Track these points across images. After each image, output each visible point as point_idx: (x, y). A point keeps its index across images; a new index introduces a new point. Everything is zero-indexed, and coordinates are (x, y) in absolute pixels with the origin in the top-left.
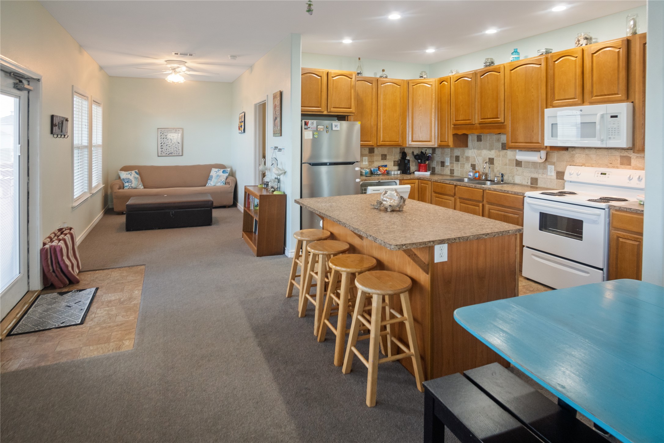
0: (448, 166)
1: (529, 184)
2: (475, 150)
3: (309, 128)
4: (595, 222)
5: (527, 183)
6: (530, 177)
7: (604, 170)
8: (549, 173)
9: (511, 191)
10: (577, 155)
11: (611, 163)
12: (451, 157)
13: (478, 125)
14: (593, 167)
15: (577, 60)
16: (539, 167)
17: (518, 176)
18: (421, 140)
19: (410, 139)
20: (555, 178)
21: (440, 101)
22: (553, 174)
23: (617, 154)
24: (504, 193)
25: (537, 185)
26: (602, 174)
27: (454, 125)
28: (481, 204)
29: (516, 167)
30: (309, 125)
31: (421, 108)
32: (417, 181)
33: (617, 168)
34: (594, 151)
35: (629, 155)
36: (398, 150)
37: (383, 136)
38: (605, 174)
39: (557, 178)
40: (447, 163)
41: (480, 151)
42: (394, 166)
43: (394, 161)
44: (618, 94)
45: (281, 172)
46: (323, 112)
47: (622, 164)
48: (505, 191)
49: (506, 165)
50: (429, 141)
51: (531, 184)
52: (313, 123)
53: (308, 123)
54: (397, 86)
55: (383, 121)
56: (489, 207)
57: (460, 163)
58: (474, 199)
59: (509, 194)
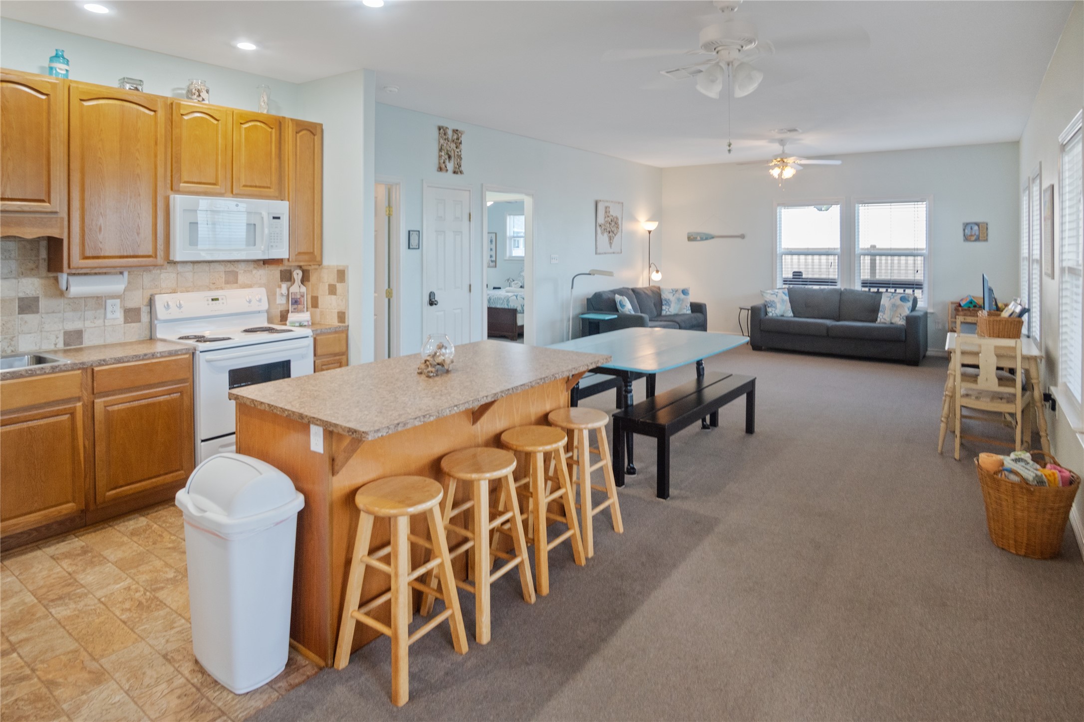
1: (61, 345)
5: (56, 344)
6: (62, 332)
7: (215, 294)
8: (109, 315)
10: (162, 276)
11: (214, 283)
14: (189, 291)
15: (220, 126)
16: (86, 306)
17: (29, 335)
20: (123, 322)
22: (119, 315)
23: (221, 268)
25: (81, 343)
26: (213, 300)
29: (20, 316)
33: (222, 288)
34: (189, 267)
35: (235, 269)
38: (217, 299)
39: (126, 321)
44: (270, 188)
47: (227, 282)
51: (66, 344)
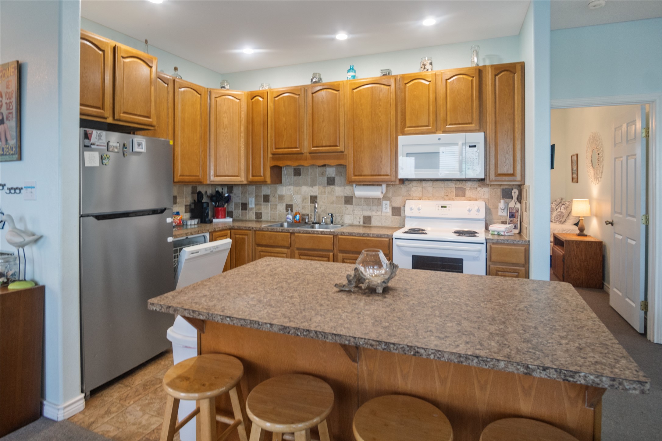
0: (252, 209)
1: (361, 223)
2: (292, 188)
3: (94, 144)
4: (475, 259)
5: (359, 222)
6: (362, 216)
7: (444, 203)
8: (384, 210)
9: (372, 234)
10: (413, 189)
11: (447, 196)
12: (257, 196)
13: (308, 155)
14: (430, 200)
15: (431, 85)
16: (373, 203)
17: (348, 216)
18: (227, 173)
19: (212, 173)
20: (391, 215)
21: (251, 121)
22: (389, 211)
23: (452, 185)
24: (363, 236)
25: (371, 224)
26: (442, 207)
27: (273, 154)
28: (331, 254)
29: (345, 205)
30: (94, 139)
31: (226, 130)
32: (229, 232)
33: (453, 200)
34: (430, 184)
35: (463, 187)
36: (189, 189)
37: (181, 166)
38: (445, 207)
39: (393, 215)
40: (252, 204)
41: (298, 188)
42: (186, 212)
43: (186, 206)
44: (471, 123)
45: (28, 239)
46: (106, 118)
47: (457, 196)
48: (364, 234)
49: (332, 203)
50: (237, 176)
51: (364, 223)
52: (100, 136)
53: (91, 134)
54: (197, 94)
55: (182, 144)
56: (343, 256)
57: (270, 204)
58: (321, 248)
59: (370, 237)
